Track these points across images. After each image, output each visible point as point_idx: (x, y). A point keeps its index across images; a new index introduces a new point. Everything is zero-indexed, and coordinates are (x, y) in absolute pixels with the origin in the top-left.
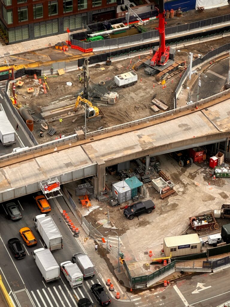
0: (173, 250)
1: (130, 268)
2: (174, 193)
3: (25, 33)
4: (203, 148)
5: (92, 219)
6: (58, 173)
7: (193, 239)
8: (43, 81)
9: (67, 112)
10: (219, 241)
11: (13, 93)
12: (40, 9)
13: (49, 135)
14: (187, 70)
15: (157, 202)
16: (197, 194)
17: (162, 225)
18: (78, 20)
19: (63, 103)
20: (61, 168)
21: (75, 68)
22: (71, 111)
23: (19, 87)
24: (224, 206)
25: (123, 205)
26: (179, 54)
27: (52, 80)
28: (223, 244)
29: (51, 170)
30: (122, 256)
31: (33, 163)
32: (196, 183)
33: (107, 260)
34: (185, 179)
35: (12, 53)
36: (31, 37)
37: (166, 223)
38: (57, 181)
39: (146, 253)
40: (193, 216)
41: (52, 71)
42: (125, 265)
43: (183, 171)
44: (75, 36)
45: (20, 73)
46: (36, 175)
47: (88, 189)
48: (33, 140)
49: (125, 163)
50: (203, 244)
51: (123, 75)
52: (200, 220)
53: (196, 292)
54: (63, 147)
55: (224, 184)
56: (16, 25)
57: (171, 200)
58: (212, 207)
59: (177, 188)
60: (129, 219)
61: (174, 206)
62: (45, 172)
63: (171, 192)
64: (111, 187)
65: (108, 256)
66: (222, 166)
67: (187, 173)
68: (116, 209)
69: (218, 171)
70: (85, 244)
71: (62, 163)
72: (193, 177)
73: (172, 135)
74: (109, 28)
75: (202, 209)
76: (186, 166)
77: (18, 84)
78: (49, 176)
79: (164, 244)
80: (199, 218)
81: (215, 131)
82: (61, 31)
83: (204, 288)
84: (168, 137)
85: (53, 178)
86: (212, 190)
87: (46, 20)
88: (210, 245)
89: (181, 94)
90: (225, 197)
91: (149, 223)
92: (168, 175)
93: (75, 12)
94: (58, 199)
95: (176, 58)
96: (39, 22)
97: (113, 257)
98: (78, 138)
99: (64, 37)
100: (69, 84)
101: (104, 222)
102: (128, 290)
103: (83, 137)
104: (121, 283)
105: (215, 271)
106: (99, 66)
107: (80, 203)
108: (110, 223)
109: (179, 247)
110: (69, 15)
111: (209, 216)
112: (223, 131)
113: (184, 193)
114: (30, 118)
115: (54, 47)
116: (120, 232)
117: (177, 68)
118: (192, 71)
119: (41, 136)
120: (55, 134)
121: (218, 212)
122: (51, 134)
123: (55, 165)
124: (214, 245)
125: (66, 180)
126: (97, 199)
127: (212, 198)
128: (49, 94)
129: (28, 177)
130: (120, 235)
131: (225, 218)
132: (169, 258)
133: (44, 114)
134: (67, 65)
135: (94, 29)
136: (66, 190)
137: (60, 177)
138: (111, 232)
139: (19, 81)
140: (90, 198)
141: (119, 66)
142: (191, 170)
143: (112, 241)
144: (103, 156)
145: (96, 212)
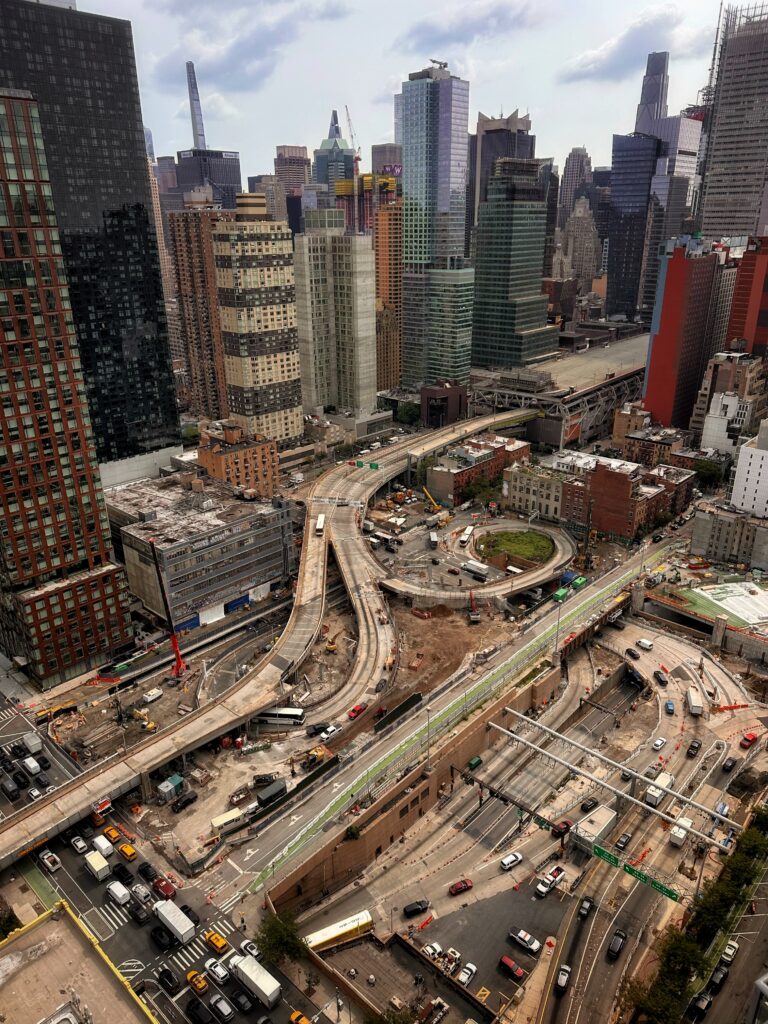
0: (220, 828)
1: (186, 856)
2: (212, 779)
3: (58, 678)
4: (228, 734)
5: (145, 823)
6: (107, 791)
7: (236, 813)
8: (80, 715)
9: (106, 736)
10: (257, 808)
11: (54, 732)
12: (67, 656)
13: (93, 760)
14: (203, 674)
15: (199, 791)
16: (231, 774)
17: (206, 809)
18: (103, 657)
19: (101, 729)
20: (109, 786)
21: (108, 696)
22: (110, 734)
23: (59, 726)
24: (254, 777)
25: (170, 802)
26: (193, 664)
27: (88, 712)
28: (261, 809)
29: (100, 791)
30: (178, 848)
31: (83, 789)
32: (228, 764)
33: (165, 856)
34: (218, 765)
35: (47, 698)
36: (64, 680)
37: (210, 807)
38: (107, 798)
39: (198, 838)
40: (230, 793)
41: (86, 704)
42: (182, 855)
43: (216, 758)
44: (102, 671)
45: (57, 714)
46: (87, 799)
47: (136, 797)
48: (79, 769)
49: (165, 765)
50: (245, 815)
51: (149, 693)
52: (238, 795)
53: (247, 858)
54: (107, 766)
55: (251, 759)
56: (48, 674)
57: (210, 786)
58: (245, 781)
59: (214, 773)
60: (178, 812)
61: (214, 790)
62: (94, 794)
63: (209, 779)
64: (157, 790)
65: (165, 851)
66: (247, 744)
67: (219, 759)
68: (164, 807)
69: (244, 749)
70: (143, 848)
71: (109, 782)
72: (224, 760)
73: (201, 730)
74: (131, 657)
75: (238, 785)
76: (217, 753)
77: (57, 723)
78: (99, 796)
79: (212, 825)
80: (236, 794)
81: (235, 717)
82: (89, 669)
83: (253, 853)
84: (197, 733)
85: (103, 797)
86: (242, 766)
87: (74, 664)
88: (251, 814)
89: (201, 695)
90: (254, 769)
91: (195, 811)
92: (203, 765)
93: (99, 651)
94: (111, 814)
95: (191, 667)
96: (68, 667)
97: (170, 851)
98: (119, 756)
99: (93, 674)
100: (104, 711)
101: (156, 822)
102: (189, 877)
103: (125, 754)
104: (181, 872)
105: (259, 835)
106: (128, 690)
107: (132, 812)
108: (162, 822)
109: (226, 824)
110: (94, 656)
111: (245, 789)
112: (241, 715)
113: (219, 776)
114: (73, 750)
115: (85, 684)
116: (171, 827)
117: (194, 675)
118: (207, 674)
119: (86, 763)
120: (99, 757)
121: (251, 784)
122: (95, 758)
123: (103, 784)
124: (254, 813)
125: (116, 796)
126: (146, 803)
127: (244, 774)
128: (87, 725)
129: (80, 803)
130: (172, 829)
131: (259, 787)
132: (219, 836)
133: (85, 744)
134: (98, 696)
135: (118, 661)
136: (116, 804)
137: (109, 794)
138: (164, 829)
139: (58, 721)
140: (140, 804)
141: (145, 686)
142: (221, 756)
143: (166, 837)
144: (144, 765)
145: (148, 815)
